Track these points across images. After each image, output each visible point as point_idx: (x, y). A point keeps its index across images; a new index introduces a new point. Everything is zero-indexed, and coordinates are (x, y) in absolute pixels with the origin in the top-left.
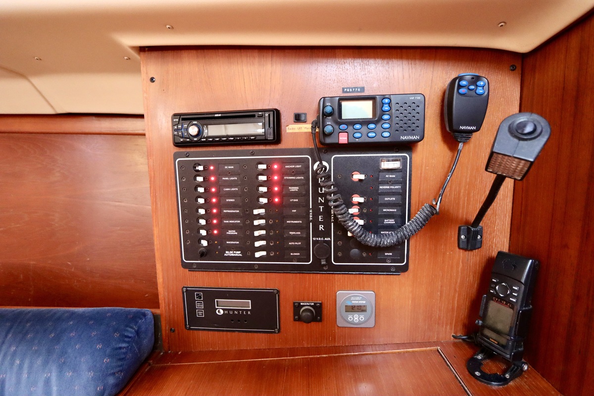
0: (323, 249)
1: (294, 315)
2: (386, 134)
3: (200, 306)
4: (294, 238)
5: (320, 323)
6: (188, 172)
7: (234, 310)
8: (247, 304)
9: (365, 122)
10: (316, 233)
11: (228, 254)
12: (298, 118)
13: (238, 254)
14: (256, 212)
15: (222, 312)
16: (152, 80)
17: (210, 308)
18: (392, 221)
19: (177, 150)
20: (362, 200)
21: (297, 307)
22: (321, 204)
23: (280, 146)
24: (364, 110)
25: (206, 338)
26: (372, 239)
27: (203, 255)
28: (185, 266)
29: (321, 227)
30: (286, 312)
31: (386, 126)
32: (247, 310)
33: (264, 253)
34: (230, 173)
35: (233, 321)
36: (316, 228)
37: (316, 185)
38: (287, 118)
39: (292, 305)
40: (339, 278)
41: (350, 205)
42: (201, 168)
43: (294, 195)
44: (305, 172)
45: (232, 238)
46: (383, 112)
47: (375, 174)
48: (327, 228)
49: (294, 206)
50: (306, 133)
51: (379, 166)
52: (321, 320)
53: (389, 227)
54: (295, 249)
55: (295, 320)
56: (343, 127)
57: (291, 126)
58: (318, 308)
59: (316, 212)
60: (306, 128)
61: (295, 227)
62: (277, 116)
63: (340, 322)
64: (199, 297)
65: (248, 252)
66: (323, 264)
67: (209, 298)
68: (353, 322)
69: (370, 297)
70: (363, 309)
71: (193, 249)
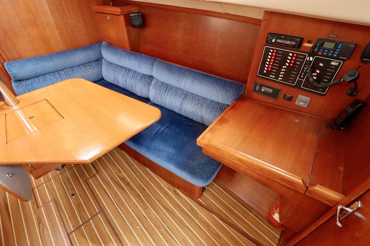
0: (300, 82)
2: (335, 55)
3: (258, 88)
4: (292, 77)
5: (290, 102)
6: (267, 51)
7: (267, 91)
9: (329, 50)
10: (300, 77)
11: (271, 76)
12: (309, 42)
13: (274, 77)
14: (283, 67)
15: (263, 90)
16: (266, 20)
17: (260, 88)
18: (326, 81)
19: (266, 43)
20: (319, 72)
22: (305, 69)
25: (256, 96)
26: (315, 84)
27: (264, 74)
28: (257, 76)
29: (302, 76)
30: (281, 96)
31: (336, 53)
32: (270, 92)
33: (281, 79)
34: (280, 54)
35: (266, 94)
36: (300, 76)
37: (306, 64)
38: (305, 41)
39: (284, 94)
40: (302, 91)
41: (315, 72)
43: (298, 65)
44: (304, 59)
45: (274, 72)
46: (338, 48)
48: (304, 77)
49: (296, 68)
50: (310, 47)
51: (330, 63)
52: (291, 101)
53: (325, 82)
54: (291, 80)
55: (283, 98)
56: (321, 49)
57: (305, 44)
58: (292, 97)
59: (302, 71)
60: (310, 45)
61: (294, 74)
62: (302, 40)
63: (296, 103)
64: (258, 85)
65: (277, 77)
66: (298, 87)
67: (261, 86)
68: (300, 104)
69: (309, 99)
70: (304, 102)
71: (261, 72)
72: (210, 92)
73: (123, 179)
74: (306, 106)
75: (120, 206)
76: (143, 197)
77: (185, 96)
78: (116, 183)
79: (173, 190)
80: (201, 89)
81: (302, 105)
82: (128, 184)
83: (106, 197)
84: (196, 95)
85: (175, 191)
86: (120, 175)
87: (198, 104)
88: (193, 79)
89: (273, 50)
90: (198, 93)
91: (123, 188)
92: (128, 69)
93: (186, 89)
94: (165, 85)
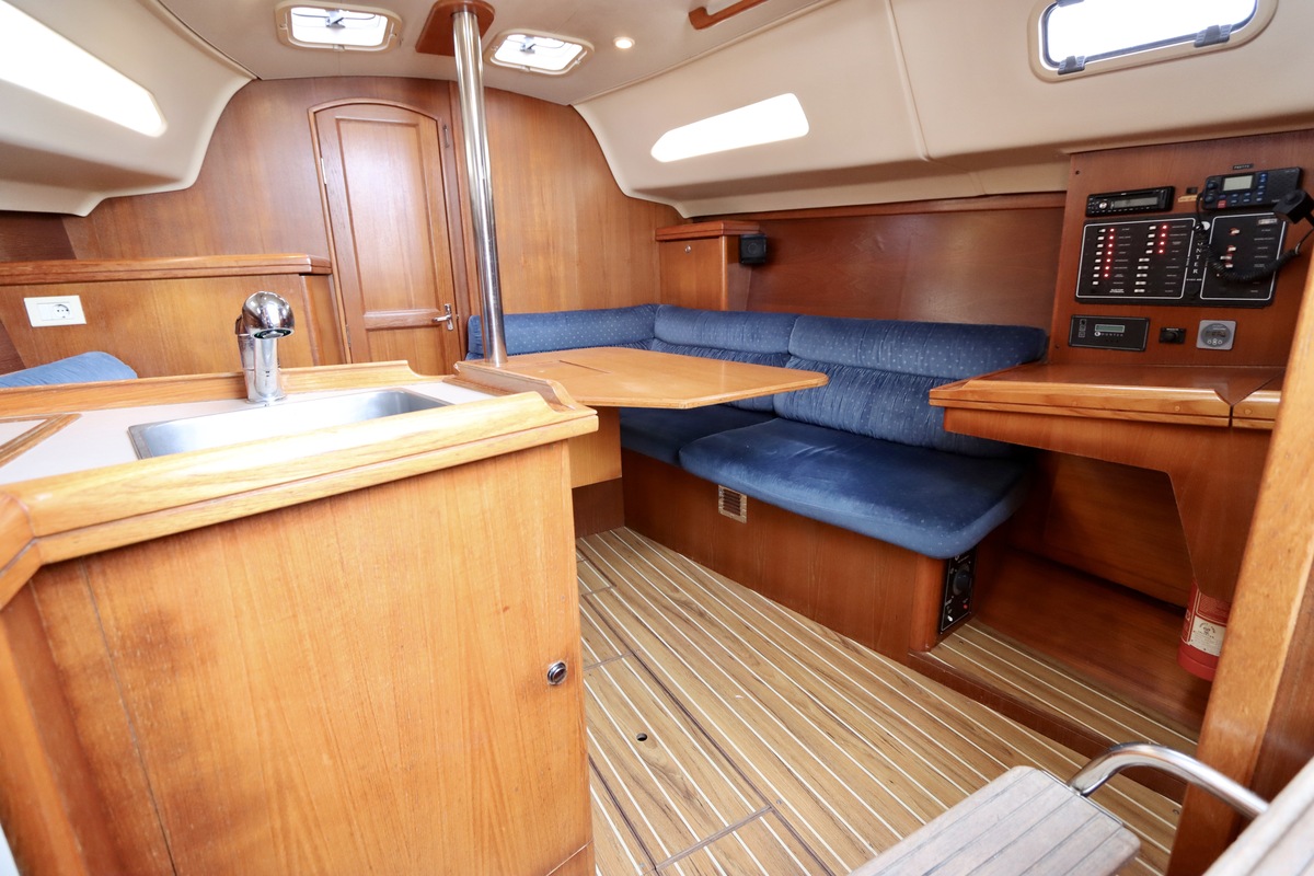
0: (1193, 288)
1: (1160, 338)
2: (1259, 199)
3: (1082, 330)
4: (1171, 279)
5: (1181, 346)
6: (1093, 233)
7: (1109, 333)
8: (1121, 329)
9: (1241, 192)
10: (1190, 275)
11: (1113, 291)
12: (1189, 192)
13: (1121, 291)
14: (1141, 260)
15: (1099, 334)
16: (1077, 173)
17: (1091, 331)
19: (1086, 219)
20: (1234, 249)
21: (1163, 331)
22: (1198, 253)
23: (1172, 212)
24: (1244, 183)
25: (1083, 353)
27: (1094, 291)
28: (1077, 300)
29: (1195, 271)
30: (1151, 336)
31: (1262, 193)
32: (1120, 333)
33: (1142, 290)
34: (1126, 234)
35: (1107, 340)
36: (1191, 268)
38: (1181, 188)
39: (1159, 329)
40: (1205, 309)
41: (1226, 253)
42: (1103, 231)
43: (1176, 248)
44: (1188, 230)
45: (1119, 279)
46: (1261, 184)
47: (1250, 228)
48: (1201, 272)
49: (1174, 255)
50: (1193, 202)
51: (1257, 222)
52: (1182, 343)
54: (1170, 287)
55: (1160, 341)
56: (1222, 197)
57: (1181, 198)
58: (1183, 332)
59: (1193, 259)
60: (1193, 198)
61: (1171, 271)
62: (1170, 193)
63: (1200, 344)
64: (1083, 322)
65: (1129, 289)
66: (1192, 300)
67: (1091, 323)
68: (1211, 345)
69: (1231, 325)
70: (1223, 335)
71: (1086, 287)
72: (949, 357)
73: (686, 605)
74: (1228, 346)
75: (682, 651)
76: (749, 642)
77: (877, 381)
78: (666, 608)
79: (837, 638)
80: (924, 354)
81: (1218, 345)
82: (701, 614)
83: (640, 629)
84: (910, 375)
85: (844, 642)
86: (676, 595)
87: (916, 393)
88: (902, 336)
89: (1108, 228)
90: (916, 368)
91: (687, 621)
92: (720, 349)
93: (879, 365)
94: (821, 366)
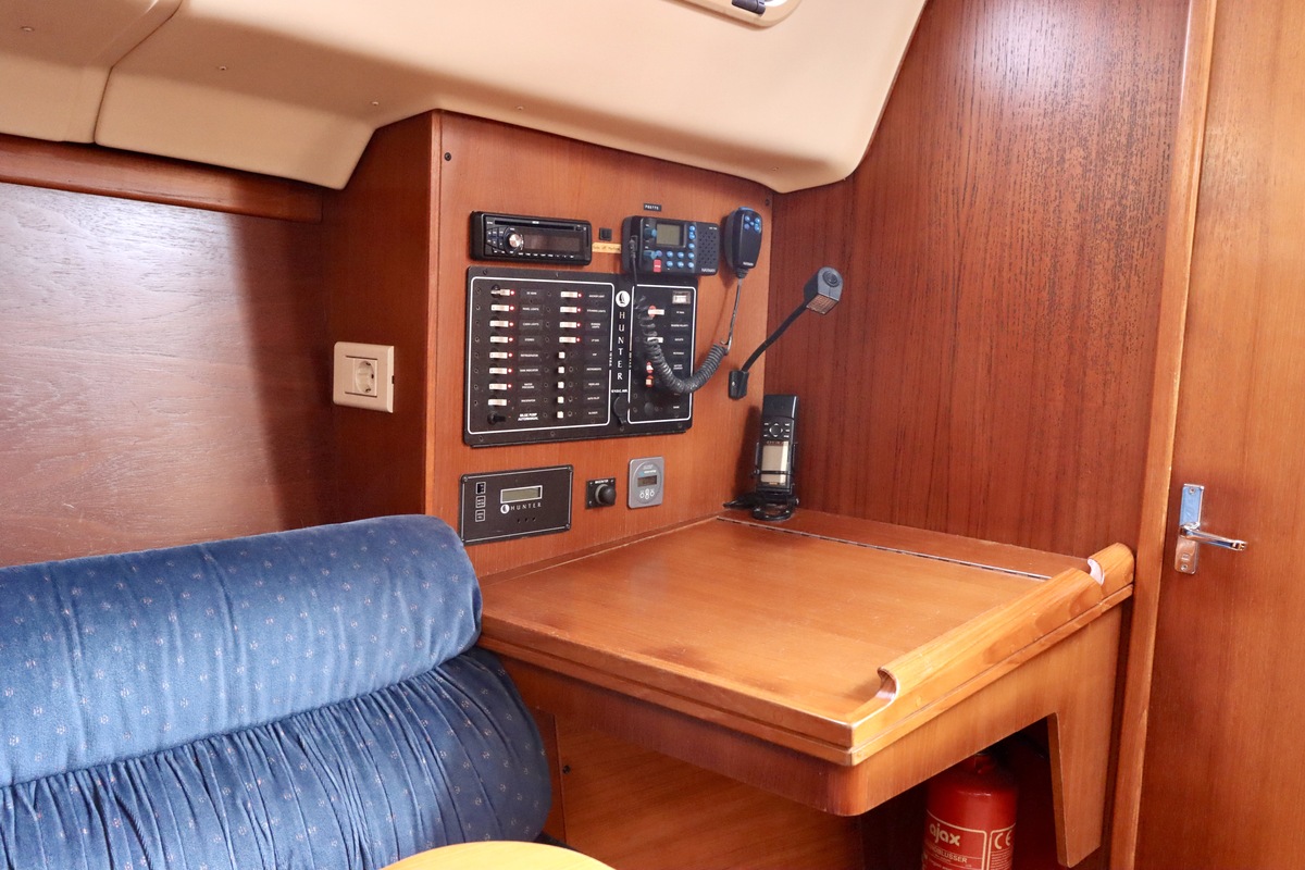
0: (621, 405)
1: (587, 500)
2: (691, 265)
3: (481, 504)
4: (593, 392)
5: (610, 509)
6: (486, 295)
7: (521, 503)
8: (538, 492)
9: (674, 249)
10: (616, 384)
11: (522, 417)
12: (605, 236)
13: (533, 417)
15: (507, 508)
16: (448, 158)
17: (494, 504)
19: (472, 263)
21: (591, 487)
22: (621, 346)
23: (587, 269)
28: (466, 440)
29: (620, 376)
30: (578, 496)
31: (692, 255)
32: (536, 502)
33: (561, 414)
34: (533, 302)
35: (519, 519)
36: (614, 376)
37: (618, 321)
38: (595, 234)
39: (584, 485)
40: (633, 442)
43: (595, 334)
44: (607, 304)
45: (529, 394)
46: (690, 241)
47: (671, 309)
48: (625, 376)
49: (595, 347)
50: (612, 255)
51: (674, 299)
52: (612, 504)
54: (593, 406)
55: (588, 507)
56: (657, 252)
57: (597, 244)
58: (612, 485)
59: (616, 355)
60: (611, 248)
61: (595, 377)
62: (591, 230)
63: (632, 501)
64: (483, 488)
65: (545, 414)
66: (618, 430)
67: (495, 488)
68: (644, 500)
69: (660, 463)
70: (653, 482)
71: (480, 414)
74: (660, 499)
81: (650, 499)
